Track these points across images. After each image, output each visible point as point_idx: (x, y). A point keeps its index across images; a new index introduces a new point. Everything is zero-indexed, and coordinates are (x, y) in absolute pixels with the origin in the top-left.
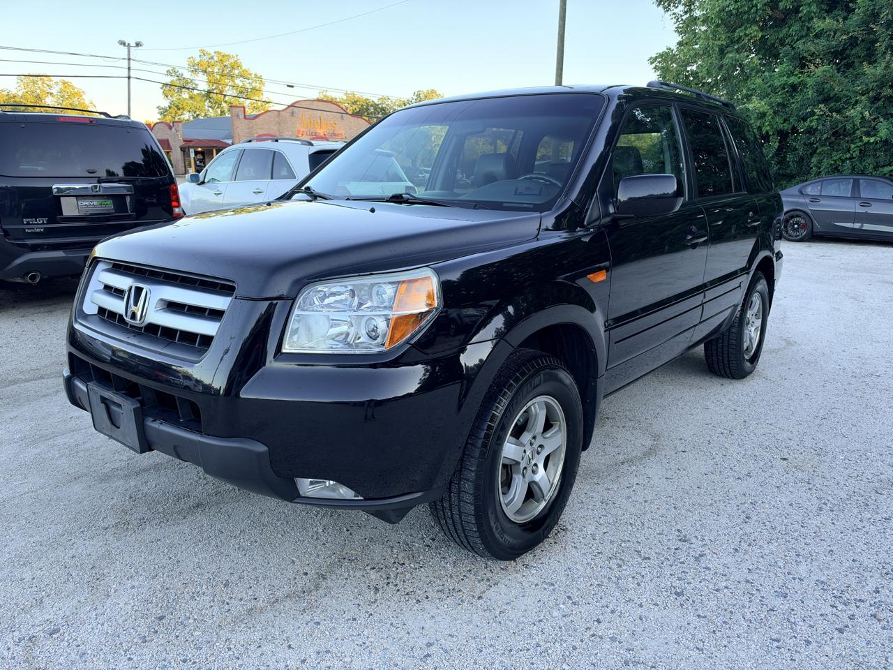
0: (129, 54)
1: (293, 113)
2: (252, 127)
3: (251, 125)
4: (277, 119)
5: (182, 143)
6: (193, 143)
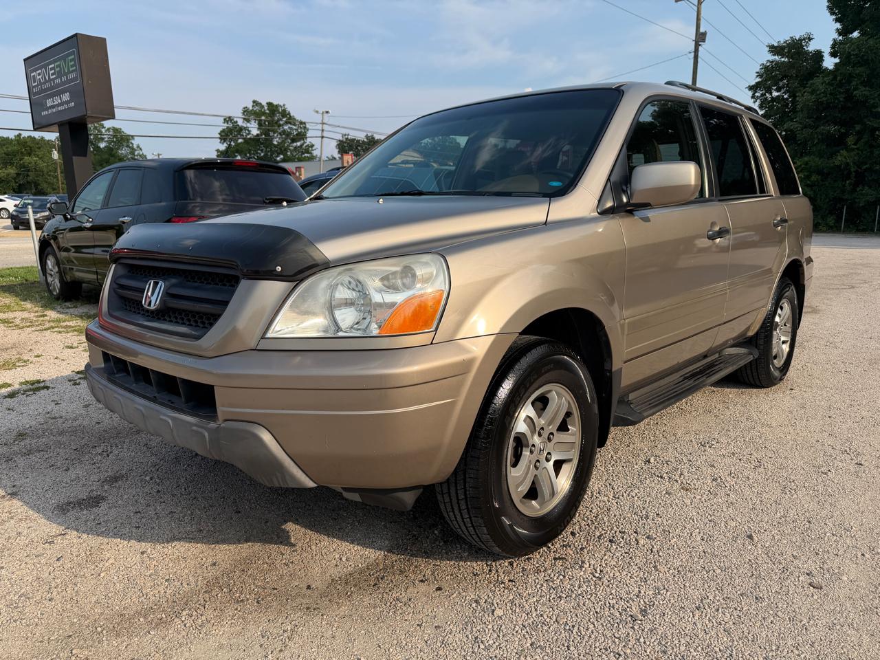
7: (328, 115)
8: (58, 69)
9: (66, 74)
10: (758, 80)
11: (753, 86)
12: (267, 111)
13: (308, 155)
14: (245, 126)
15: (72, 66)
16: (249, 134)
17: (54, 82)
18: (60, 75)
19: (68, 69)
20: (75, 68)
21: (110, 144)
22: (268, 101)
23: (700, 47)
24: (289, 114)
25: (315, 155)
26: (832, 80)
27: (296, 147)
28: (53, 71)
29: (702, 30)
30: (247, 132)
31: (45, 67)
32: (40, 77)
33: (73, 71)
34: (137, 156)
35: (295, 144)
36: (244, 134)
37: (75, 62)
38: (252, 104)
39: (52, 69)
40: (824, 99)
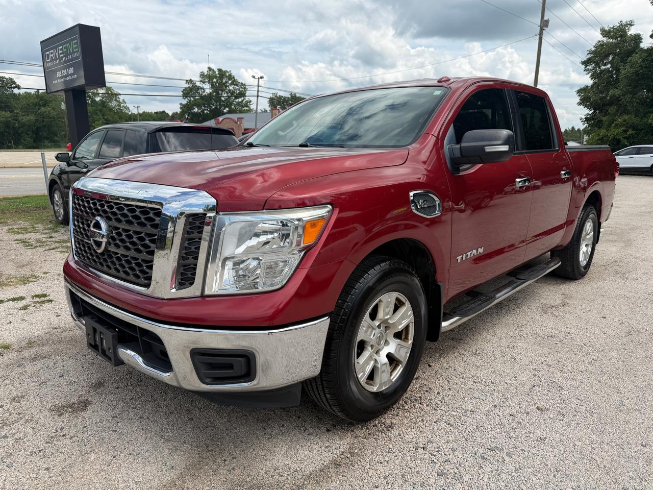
7: (263, 79)
8: (66, 50)
9: (71, 54)
10: (589, 56)
12: (218, 75)
13: (247, 108)
14: (201, 86)
15: (76, 48)
16: (204, 92)
17: (62, 60)
18: (66, 55)
19: (73, 50)
20: (77, 49)
21: (103, 98)
22: (219, 68)
23: (544, 31)
24: (234, 78)
25: (252, 108)
26: (648, 56)
27: (238, 103)
28: (62, 51)
29: (546, 18)
30: (203, 91)
31: (56, 48)
32: (52, 55)
33: (76, 52)
34: (122, 107)
35: (237, 100)
36: (201, 92)
37: (78, 45)
38: (207, 69)
39: (61, 50)
40: (641, 71)
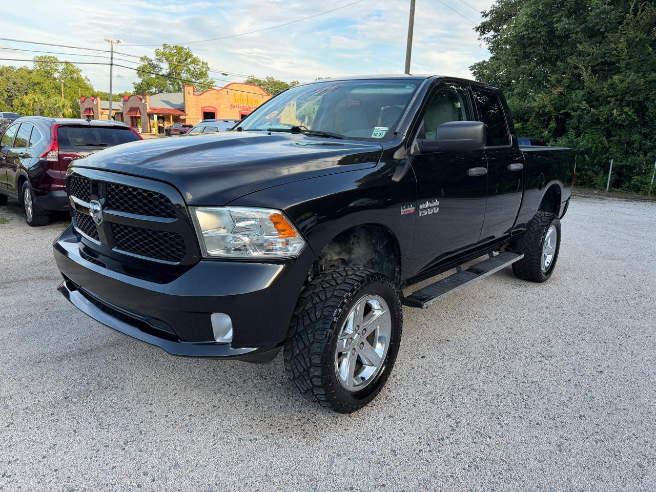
0: (112, 48)
1: (228, 92)
2: (199, 101)
3: (198, 100)
4: (216, 96)
5: (148, 111)
6: (157, 111)
11: (479, 27)
